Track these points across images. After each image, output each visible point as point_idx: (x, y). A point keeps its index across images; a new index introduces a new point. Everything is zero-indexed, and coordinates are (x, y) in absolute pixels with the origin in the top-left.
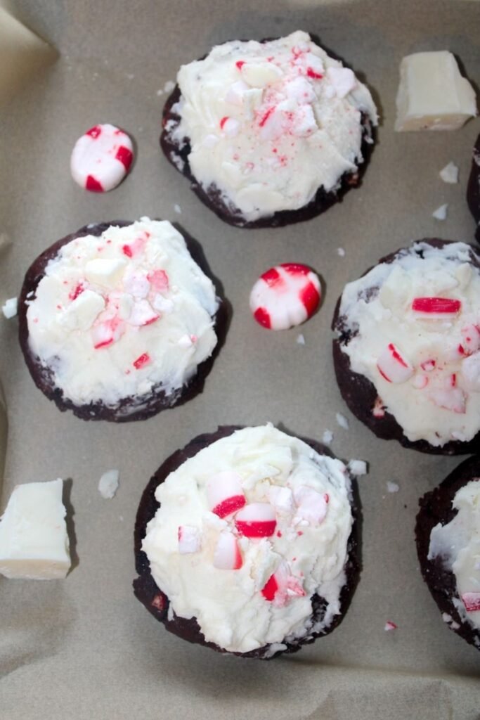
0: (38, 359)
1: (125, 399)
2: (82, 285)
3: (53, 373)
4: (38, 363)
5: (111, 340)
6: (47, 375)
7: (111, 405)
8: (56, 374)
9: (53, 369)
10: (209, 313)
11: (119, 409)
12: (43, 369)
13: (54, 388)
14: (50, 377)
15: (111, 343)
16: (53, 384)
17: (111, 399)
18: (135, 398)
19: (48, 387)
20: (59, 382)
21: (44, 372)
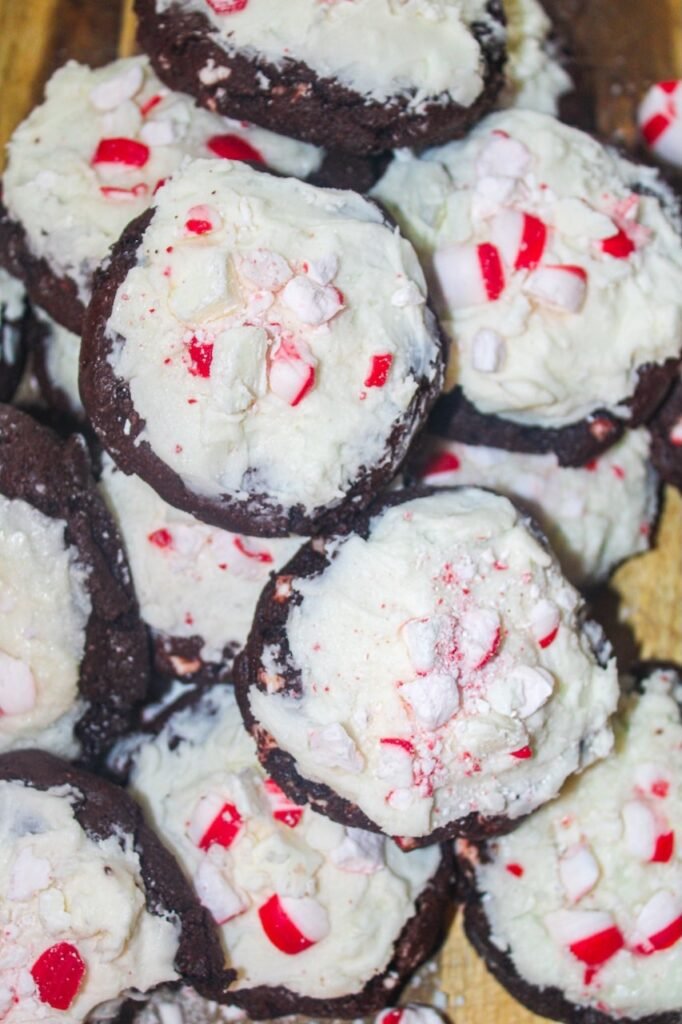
0: (227, 497)
1: (393, 434)
2: (195, 340)
3: (266, 495)
4: (232, 502)
5: (313, 371)
6: (258, 506)
7: (380, 461)
8: (271, 493)
9: (260, 490)
10: (376, 222)
11: (394, 455)
12: (244, 504)
13: (285, 514)
14: (266, 506)
15: (316, 375)
16: (280, 508)
17: (374, 452)
18: (402, 422)
19: (275, 519)
20: (284, 496)
21: (251, 507)
